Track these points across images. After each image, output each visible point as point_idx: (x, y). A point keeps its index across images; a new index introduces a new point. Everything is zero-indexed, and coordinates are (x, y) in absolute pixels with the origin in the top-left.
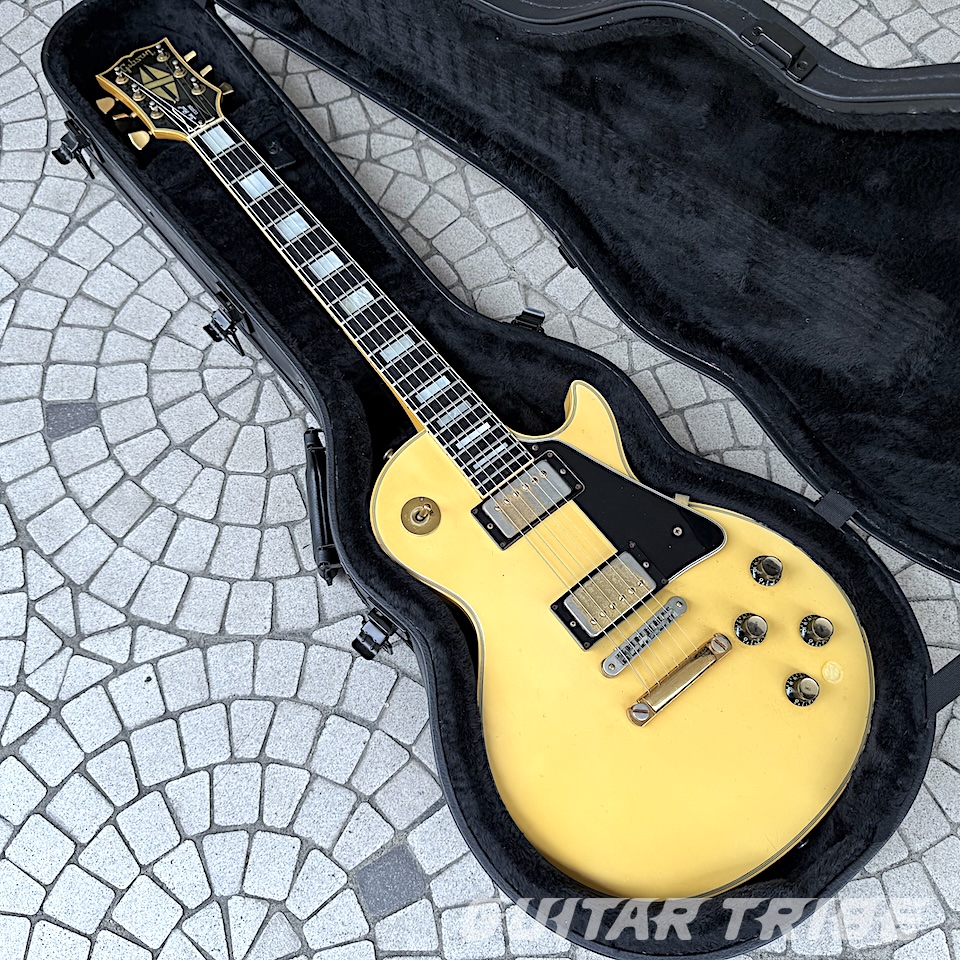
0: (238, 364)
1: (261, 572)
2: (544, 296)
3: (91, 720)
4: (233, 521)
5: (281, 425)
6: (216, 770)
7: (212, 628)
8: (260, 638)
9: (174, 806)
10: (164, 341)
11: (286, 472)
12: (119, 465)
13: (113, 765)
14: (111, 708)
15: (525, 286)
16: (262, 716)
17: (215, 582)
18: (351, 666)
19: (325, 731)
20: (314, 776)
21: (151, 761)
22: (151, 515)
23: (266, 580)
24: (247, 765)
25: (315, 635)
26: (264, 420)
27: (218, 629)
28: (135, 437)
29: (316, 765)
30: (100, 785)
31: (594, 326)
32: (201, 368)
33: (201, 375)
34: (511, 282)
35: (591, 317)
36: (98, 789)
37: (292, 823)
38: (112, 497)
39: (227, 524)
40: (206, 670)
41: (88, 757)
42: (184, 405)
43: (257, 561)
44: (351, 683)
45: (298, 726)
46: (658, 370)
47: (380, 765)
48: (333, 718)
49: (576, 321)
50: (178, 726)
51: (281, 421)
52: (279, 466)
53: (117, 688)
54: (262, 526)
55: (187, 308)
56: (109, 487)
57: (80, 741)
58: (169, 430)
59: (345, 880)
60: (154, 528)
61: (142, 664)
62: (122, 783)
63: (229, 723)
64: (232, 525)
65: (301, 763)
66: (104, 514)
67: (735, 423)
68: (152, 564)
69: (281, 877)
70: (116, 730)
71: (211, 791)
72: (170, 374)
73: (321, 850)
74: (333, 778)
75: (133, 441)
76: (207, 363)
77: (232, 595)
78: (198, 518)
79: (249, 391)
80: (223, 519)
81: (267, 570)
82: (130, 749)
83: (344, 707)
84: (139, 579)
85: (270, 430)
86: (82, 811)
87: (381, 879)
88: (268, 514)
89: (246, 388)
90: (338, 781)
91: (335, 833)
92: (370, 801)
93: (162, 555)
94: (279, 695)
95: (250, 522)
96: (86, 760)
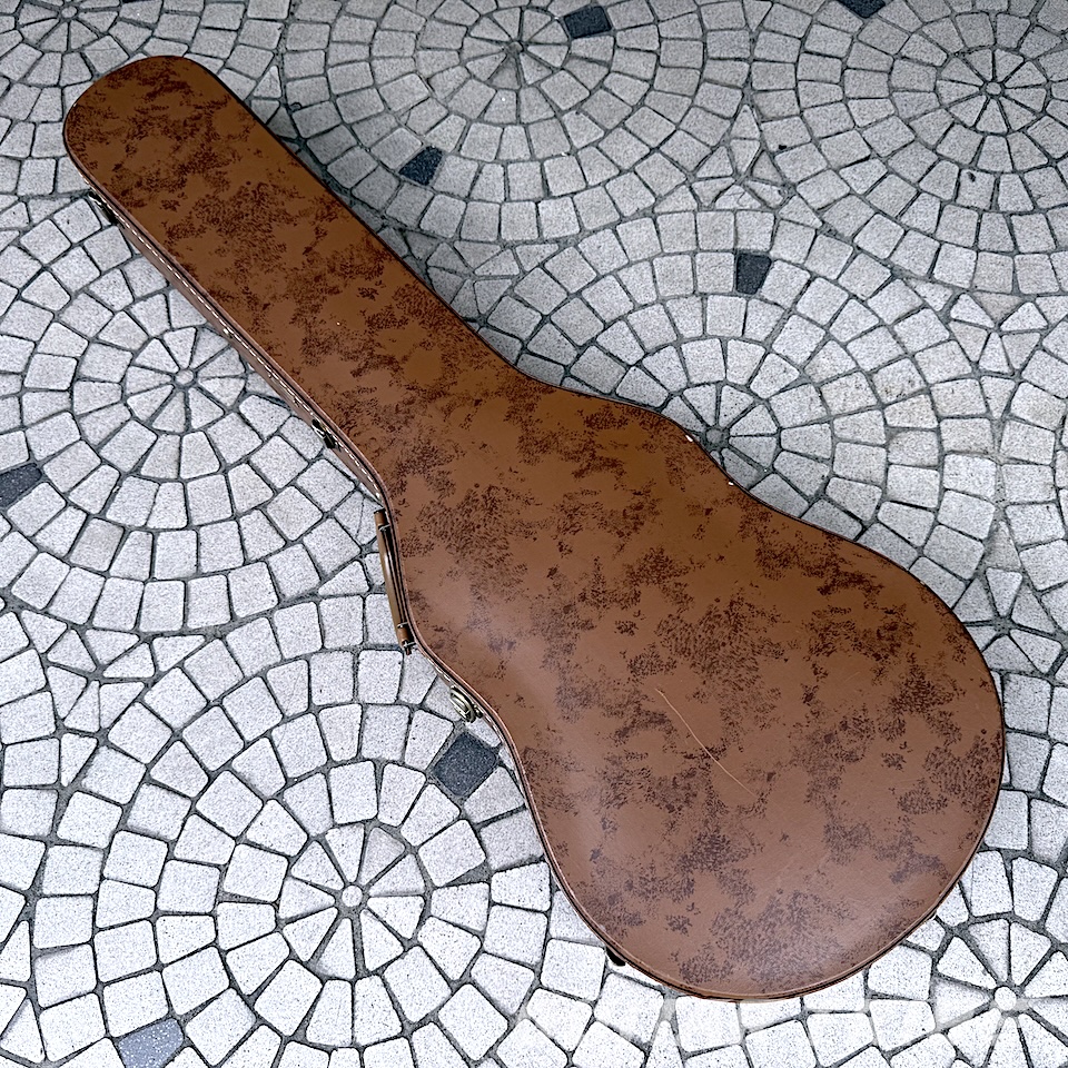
0: (157, 384)
1: (250, 556)
2: (422, 232)
3: (140, 735)
4: (206, 521)
5: (219, 424)
6: (274, 733)
7: (222, 617)
8: (271, 611)
9: (247, 776)
10: (79, 386)
11: (239, 463)
12: (79, 509)
13: (175, 765)
14: (155, 718)
15: (400, 230)
16: (299, 675)
17: (210, 578)
18: (364, 606)
19: (360, 666)
20: (364, 706)
21: (210, 748)
22: (128, 541)
23: (257, 561)
24: (300, 719)
25: (321, 591)
26: (201, 424)
27: (229, 617)
28: (84, 479)
29: (363, 696)
30: (170, 785)
31: (477, 245)
32: (124, 399)
33: (126, 405)
34: (386, 230)
35: (470, 237)
36: (169, 790)
37: (359, 750)
38: (83, 539)
39: (202, 526)
40: (232, 655)
41: (148, 767)
42: (119, 436)
43: (243, 548)
44: (369, 619)
45: (335, 671)
46: (547, 265)
47: (420, 675)
48: (363, 654)
49: (458, 245)
50: (224, 710)
51: (217, 420)
52: (231, 460)
53: (154, 699)
54: (235, 517)
55: (90, 350)
56: (77, 531)
57: (136, 756)
58: (115, 462)
59: (424, 779)
60: (135, 552)
61: (169, 670)
62: (190, 777)
63: (270, 690)
64: (206, 524)
65: (349, 700)
66: (81, 555)
67: (628, 288)
68: (145, 583)
69: (366, 797)
70: (167, 734)
71: (276, 752)
72: (96, 414)
73: (393, 762)
74: (382, 701)
75: (84, 483)
76: (128, 392)
77: (231, 584)
78: (172, 530)
79: (177, 403)
80: (196, 522)
81: (254, 552)
82: (186, 746)
83: (370, 641)
84: (138, 600)
85: (210, 431)
86: (162, 813)
87: (454, 766)
88: (237, 505)
89: (173, 402)
90: (388, 702)
91: (401, 744)
92: (422, 707)
93: (151, 572)
94: (307, 652)
95: (223, 517)
96: (148, 770)
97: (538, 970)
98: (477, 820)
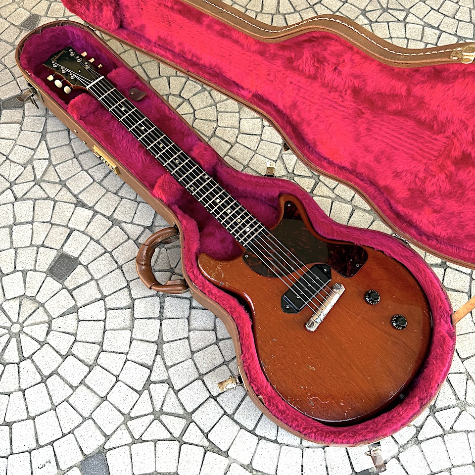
97: (101, 344)
98: (71, 288)
